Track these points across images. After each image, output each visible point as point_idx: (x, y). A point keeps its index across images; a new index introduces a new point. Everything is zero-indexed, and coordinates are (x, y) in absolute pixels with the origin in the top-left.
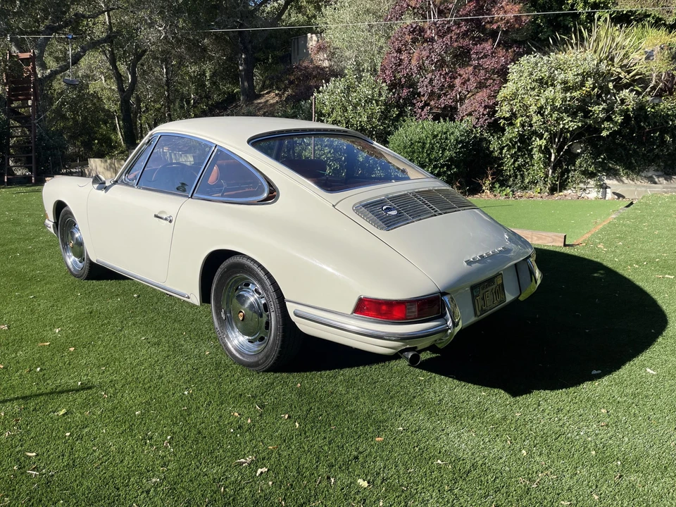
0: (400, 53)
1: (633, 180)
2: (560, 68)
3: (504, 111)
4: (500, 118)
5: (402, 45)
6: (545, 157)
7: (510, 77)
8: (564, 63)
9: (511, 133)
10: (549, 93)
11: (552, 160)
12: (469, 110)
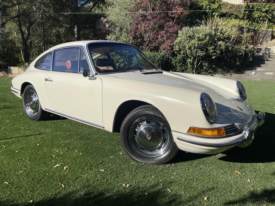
0: (137, 25)
1: (225, 75)
2: (197, 33)
3: (177, 48)
4: (175, 51)
5: (138, 22)
6: (192, 66)
7: (179, 35)
8: (198, 31)
9: (179, 57)
10: (193, 41)
11: (195, 67)
12: (163, 48)
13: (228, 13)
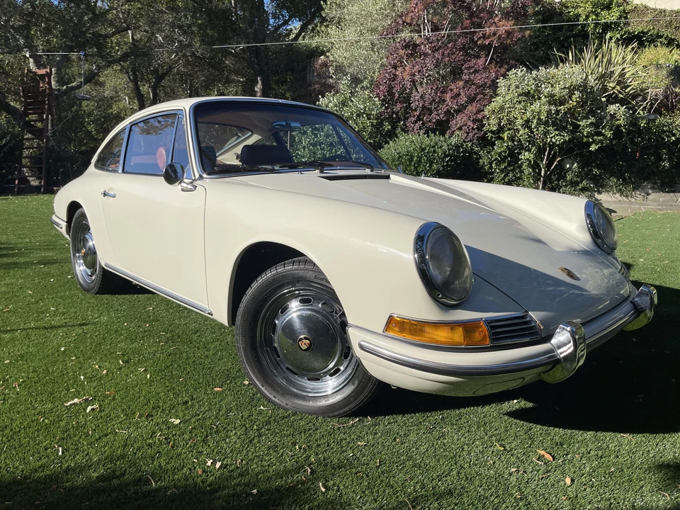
0: (396, 69)
1: (627, 196)
2: (549, 83)
3: (492, 124)
4: (488, 132)
5: (398, 61)
6: (534, 171)
7: (499, 91)
8: (553, 78)
9: (499, 148)
11: (543, 174)
13: (647, 33)
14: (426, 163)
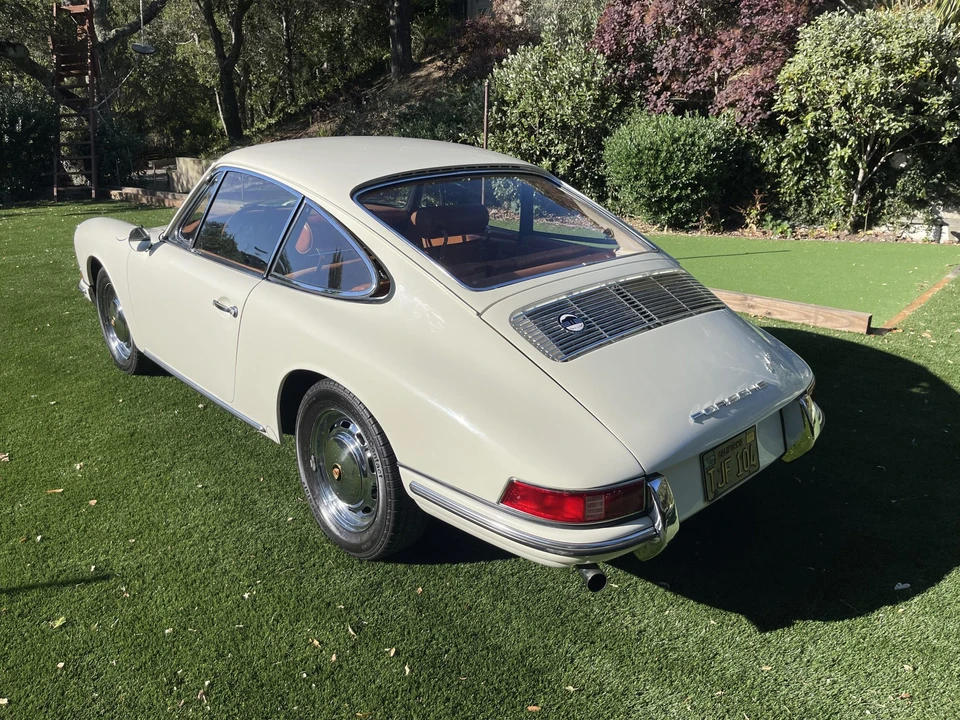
0: (628, 5)
2: (880, 34)
3: (787, 101)
4: (780, 112)
6: (848, 174)
7: (801, 46)
8: (888, 27)
9: (796, 136)
10: (861, 73)
11: (860, 179)
12: (730, 100)
14: (681, 163)
